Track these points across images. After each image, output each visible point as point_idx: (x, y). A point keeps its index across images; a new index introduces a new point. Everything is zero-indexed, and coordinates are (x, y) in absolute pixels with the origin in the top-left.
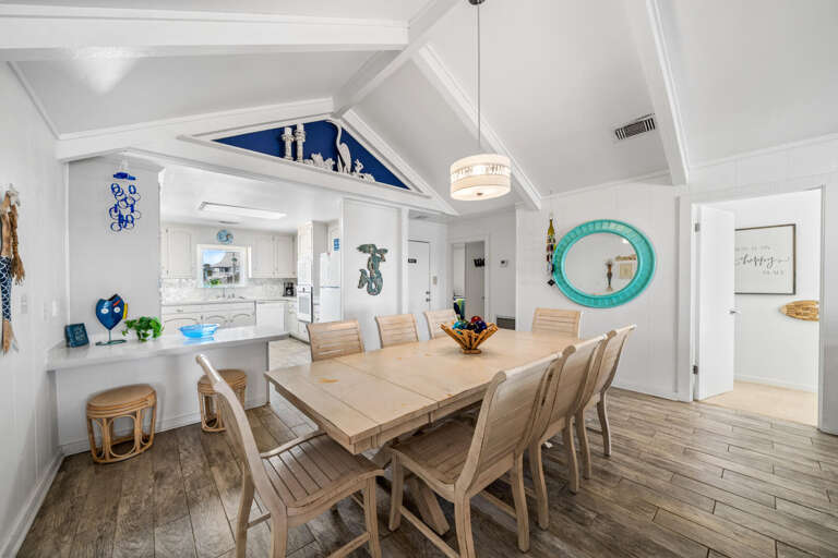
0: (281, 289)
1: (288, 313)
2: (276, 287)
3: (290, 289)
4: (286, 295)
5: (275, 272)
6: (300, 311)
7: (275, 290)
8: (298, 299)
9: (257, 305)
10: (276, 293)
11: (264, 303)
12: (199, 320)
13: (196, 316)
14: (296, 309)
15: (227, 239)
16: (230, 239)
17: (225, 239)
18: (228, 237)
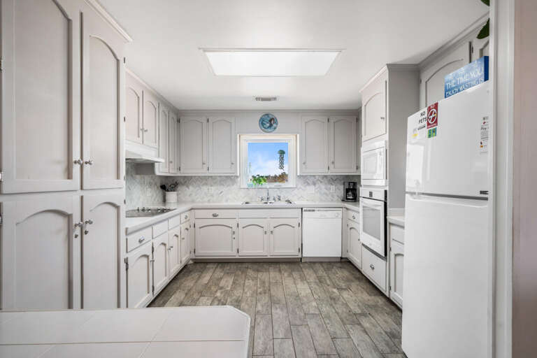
0: (339, 190)
1: (347, 230)
2: (333, 187)
3: (351, 191)
4: (345, 199)
5: (332, 166)
6: (364, 230)
7: (331, 191)
8: (361, 209)
9: (304, 213)
10: (333, 196)
11: (314, 210)
12: (235, 228)
13: (232, 223)
14: (359, 223)
15: (271, 125)
16: (274, 125)
17: (268, 125)
18: (272, 122)
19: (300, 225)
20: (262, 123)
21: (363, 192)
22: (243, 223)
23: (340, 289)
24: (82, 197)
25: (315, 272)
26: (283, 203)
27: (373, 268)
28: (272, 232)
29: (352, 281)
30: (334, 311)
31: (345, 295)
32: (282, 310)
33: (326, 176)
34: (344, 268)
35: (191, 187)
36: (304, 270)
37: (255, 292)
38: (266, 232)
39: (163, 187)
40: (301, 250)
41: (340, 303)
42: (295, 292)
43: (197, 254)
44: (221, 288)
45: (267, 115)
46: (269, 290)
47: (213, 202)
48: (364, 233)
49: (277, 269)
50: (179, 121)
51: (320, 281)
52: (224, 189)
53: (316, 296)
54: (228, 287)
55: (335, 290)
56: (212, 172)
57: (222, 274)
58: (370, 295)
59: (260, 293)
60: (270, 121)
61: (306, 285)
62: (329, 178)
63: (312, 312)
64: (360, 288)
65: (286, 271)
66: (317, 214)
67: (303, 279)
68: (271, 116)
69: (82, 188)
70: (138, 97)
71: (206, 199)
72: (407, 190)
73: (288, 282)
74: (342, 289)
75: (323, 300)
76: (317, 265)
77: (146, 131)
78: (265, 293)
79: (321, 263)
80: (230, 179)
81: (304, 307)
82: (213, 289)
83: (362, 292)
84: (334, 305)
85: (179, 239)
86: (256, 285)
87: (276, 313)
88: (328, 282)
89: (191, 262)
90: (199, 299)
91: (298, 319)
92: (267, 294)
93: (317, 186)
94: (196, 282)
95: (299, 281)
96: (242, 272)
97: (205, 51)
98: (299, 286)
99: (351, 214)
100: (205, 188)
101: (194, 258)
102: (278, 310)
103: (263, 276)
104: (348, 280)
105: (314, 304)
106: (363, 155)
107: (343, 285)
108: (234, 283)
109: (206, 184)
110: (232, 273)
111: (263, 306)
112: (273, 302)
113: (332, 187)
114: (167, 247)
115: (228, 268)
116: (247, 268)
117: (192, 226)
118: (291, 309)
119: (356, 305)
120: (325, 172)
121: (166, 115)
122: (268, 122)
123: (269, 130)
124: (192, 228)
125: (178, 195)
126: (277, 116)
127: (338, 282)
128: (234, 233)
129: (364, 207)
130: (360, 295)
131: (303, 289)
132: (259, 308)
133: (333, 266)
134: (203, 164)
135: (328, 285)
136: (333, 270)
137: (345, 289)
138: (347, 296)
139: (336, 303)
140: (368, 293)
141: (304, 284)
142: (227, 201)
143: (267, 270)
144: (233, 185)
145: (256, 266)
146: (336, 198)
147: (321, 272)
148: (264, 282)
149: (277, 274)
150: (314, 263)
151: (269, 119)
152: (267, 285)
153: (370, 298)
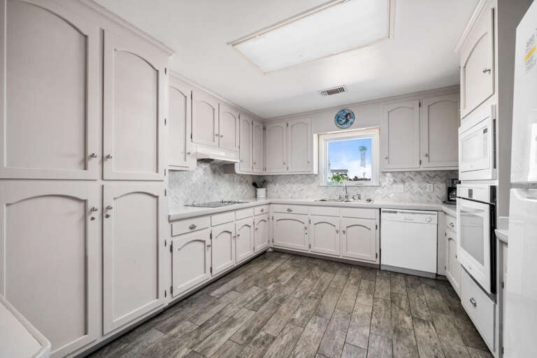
2: (430, 186)
4: (447, 201)
5: (425, 160)
6: (463, 245)
7: (428, 190)
8: (458, 214)
9: (382, 213)
10: (430, 196)
11: (396, 212)
12: (307, 224)
13: (305, 219)
14: (456, 232)
15: (347, 121)
16: (351, 120)
17: (344, 121)
18: (348, 117)
19: (378, 227)
20: (338, 119)
21: (462, 190)
22: (315, 220)
23: (417, 319)
24: (103, 186)
25: (392, 286)
26: (363, 202)
27: (475, 305)
28: (344, 232)
29: (443, 312)
30: (390, 352)
31: (421, 331)
32: (320, 327)
33: (419, 172)
34: (438, 290)
35: (277, 185)
36: (377, 280)
37: (306, 295)
38: (337, 232)
39: (255, 185)
40: (379, 255)
41: (406, 341)
42: (350, 307)
43: (274, 244)
44: (277, 281)
45: (343, 111)
46: (322, 296)
47: (295, 198)
48: (462, 249)
49: (346, 273)
50: (264, 129)
51: (393, 300)
52: (305, 187)
53: (374, 321)
54: (283, 281)
55: (408, 319)
56: (292, 171)
57: (289, 266)
58: (467, 345)
59: (310, 297)
60: (346, 116)
61: (371, 300)
62: (424, 174)
63: (356, 342)
64: (452, 326)
65: (355, 276)
66: (399, 216)
67: (371, 291)
68: (347, 112)
69: (103, 179)
70: (214, 109)
71: (290, 195)
72: (513, 181)
73: (350, 292)
74: (420, 320)
75: (382, 329)
76: (399, 277)
77: (222, 136)
78: (315, 298)
79: (406, 275)
80: (309, 177)
81: (350, 332)
82: (270, 280)
83: (453, 335)
84: (394, 342)
85: (252, 229)
86: (312, 286)
87: (311, 329)
88: (403, 304)
89: (270, 250)
90: (251, 287)
91: (332, 348)
92: (316, 301)
93: (407, 184)
94: (261, 270)
95: (363, 294)
96: (308, 269)
97: (233, 45)
98: (359, 300)
99: (450, 220)
100: (288, 186)
101: (272, 246)
102: (316, 325)
103: (326, 277)
104: (437, 309)
105: (366, 331)
106: (460, 138)
107: (424, 314)
108: (293, 278)
109: (289, 182)
110: (298, 267)
111: (302, 314)
112: (317, 312)
113: (428, 185)
114: (233, 235)
115: (299, 261)
116: (316, 265)
117: (271, 218)
118: (332, 328)
119: (433, 353)
120: (415, 166)
121: (249, 124)
122: (345, 118)
123: (345, 126)
124: (271, 220)
125: (266, 191)
126: (353, 110)
127: (418, 308)
128: (306, 228)
129: (462, 211)
130: (447, 338)
131: (363, 305)
132: (297, 315)
133: (421, 283)
134: (284, 164)
135: (401, 309)
136: (419, 288)
137: (424, 321)
138: (423, 334)
139: (397, 340)
140: (464, 341)
141: (368, 297)
142: (307, 197)
143: (335, 272)
144: (312, 183)
145: (325, 265)
146: (434, 199)
147: (400, 288)
148: (322, 285)
149: (343, 278)
150: (396, 273)
151: (345, 114)
152: (323, 290)
153: (464, 349)
